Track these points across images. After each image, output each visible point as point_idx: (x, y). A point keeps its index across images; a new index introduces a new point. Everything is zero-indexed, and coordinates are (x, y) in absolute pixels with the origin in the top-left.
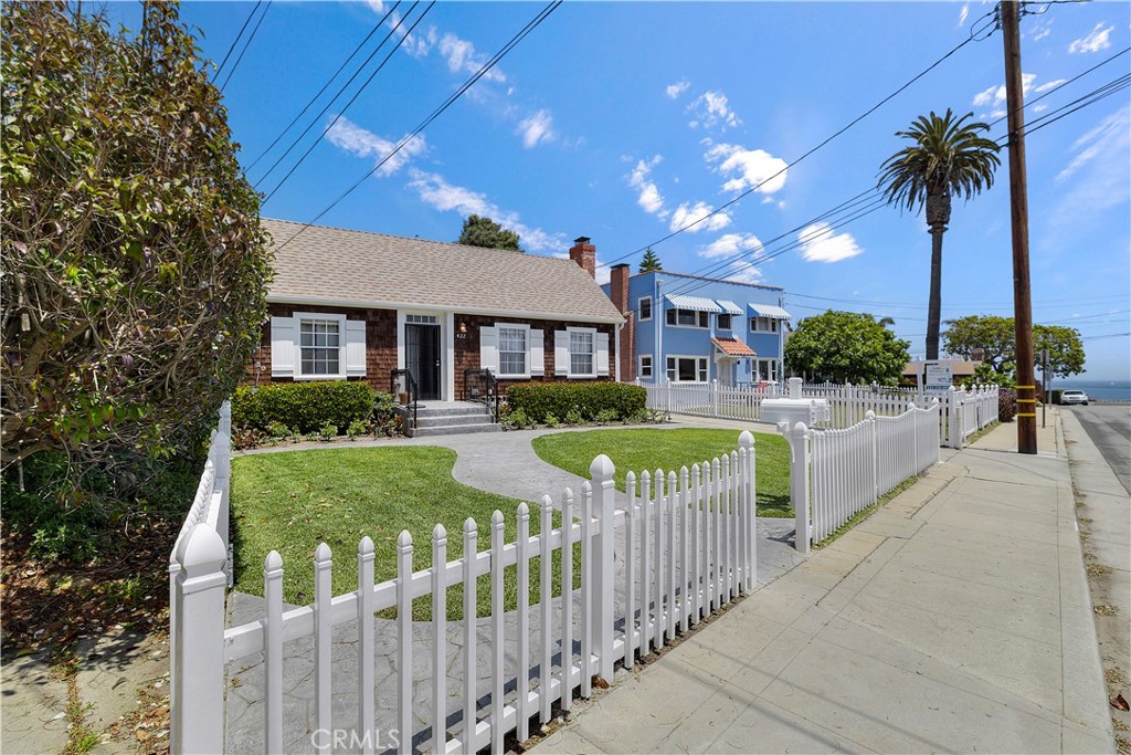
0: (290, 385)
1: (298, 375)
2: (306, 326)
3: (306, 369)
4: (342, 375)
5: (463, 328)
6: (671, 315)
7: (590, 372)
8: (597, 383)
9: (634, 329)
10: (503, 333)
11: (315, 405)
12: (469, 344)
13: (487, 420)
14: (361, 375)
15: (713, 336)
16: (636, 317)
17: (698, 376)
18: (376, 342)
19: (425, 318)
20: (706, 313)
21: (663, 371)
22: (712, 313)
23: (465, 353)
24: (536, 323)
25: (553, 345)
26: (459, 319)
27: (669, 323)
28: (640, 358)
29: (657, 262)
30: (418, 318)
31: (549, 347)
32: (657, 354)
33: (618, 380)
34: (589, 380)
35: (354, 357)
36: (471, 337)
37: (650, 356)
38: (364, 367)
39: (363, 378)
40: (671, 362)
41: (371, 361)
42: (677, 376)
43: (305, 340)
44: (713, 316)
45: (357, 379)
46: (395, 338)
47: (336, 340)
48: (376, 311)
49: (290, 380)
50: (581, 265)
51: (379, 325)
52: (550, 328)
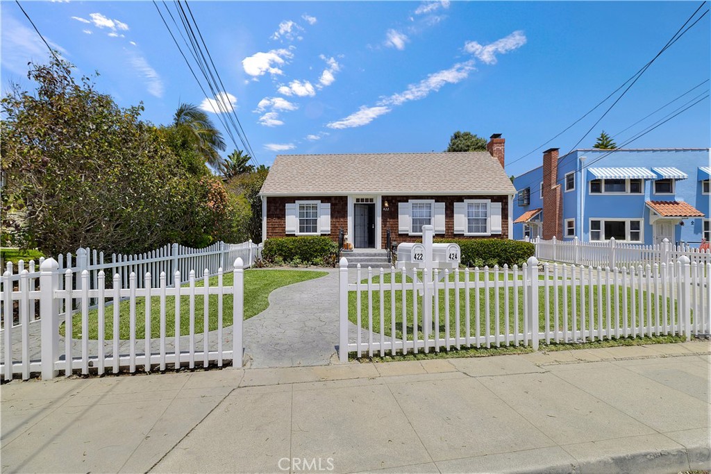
0: (294, 238)
1: (298, 233)
2: (302, 207)
3: (301, 231)
4: (318, 233)
5: (386, 205)
6: (595, 185)
7: (486, 231)
8: (491, 239)
9: (561, 199)
10: (414, 206)
11: (299, 248)
12: (391, 213)
13: (385, 260)
14: (327, 233)
15: (648, 200)
16: (562, 189)
17: (628, 236)
18: (336, 214)
19: (367, 200)
20: (639, 180)
21: (586, 231)
22: (646, 180)
23: (388, 220)
24: (438, 199)
25: (453, 213)
26: (385, 198)
27: (593, 191)
28: (566, 221)
29: (611, 142)
30: (362, 200)
31: (450, 214)
32: (578, 218)
33: (511, 237)
34: (484, 237)
35: (324, 223)
36: (393, 210)
37: (573, 219)
38: (329, 229)
39: (329, 235)
40: (596, 225)
41: (333, 225)
42: (603, 236)
43: (301, 215)
44: (648, 183)
45: (325, 235)
46: (346, 212)
47: (316, 215)
48: (336, 198)
49: (294, 235)
50: (492, 154)
51: (338, 205)
52: (449, 202)
